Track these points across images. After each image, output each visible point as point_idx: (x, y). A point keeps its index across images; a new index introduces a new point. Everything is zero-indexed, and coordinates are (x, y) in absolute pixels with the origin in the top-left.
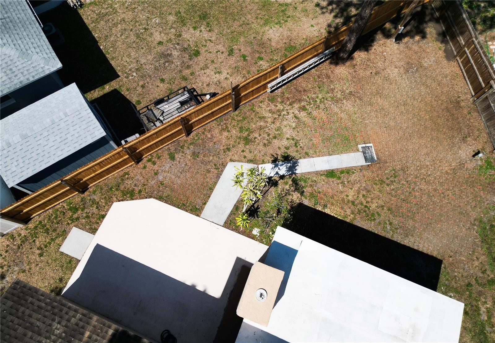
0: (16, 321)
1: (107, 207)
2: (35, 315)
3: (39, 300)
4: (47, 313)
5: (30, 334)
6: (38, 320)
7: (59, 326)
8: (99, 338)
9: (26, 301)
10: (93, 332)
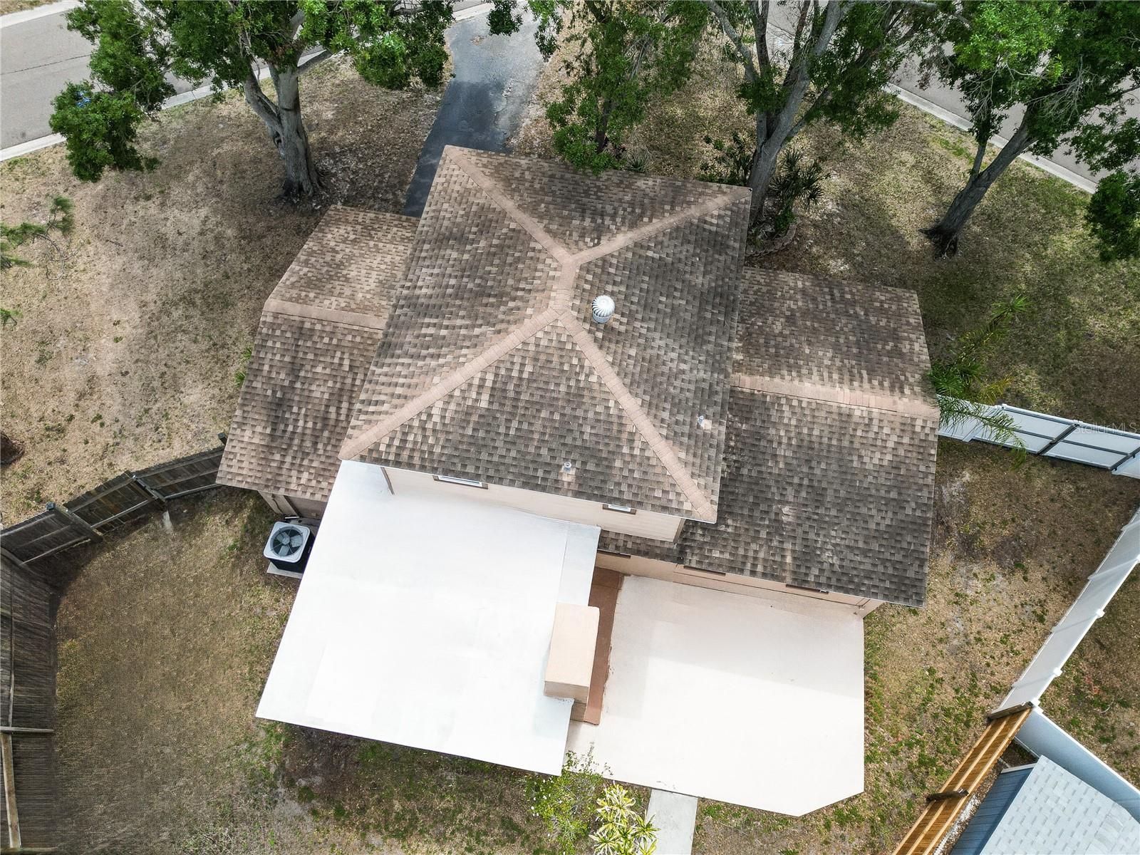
0: (887, 556)
1: (873, 779)
2: (869, 567)
3: (874, 586)
4: (855, 572)
5: (861, 545)
6: (860, 563)
7: (830, 561)
8: (771, 558)
9: (891, 582)
10: (782, 564)
